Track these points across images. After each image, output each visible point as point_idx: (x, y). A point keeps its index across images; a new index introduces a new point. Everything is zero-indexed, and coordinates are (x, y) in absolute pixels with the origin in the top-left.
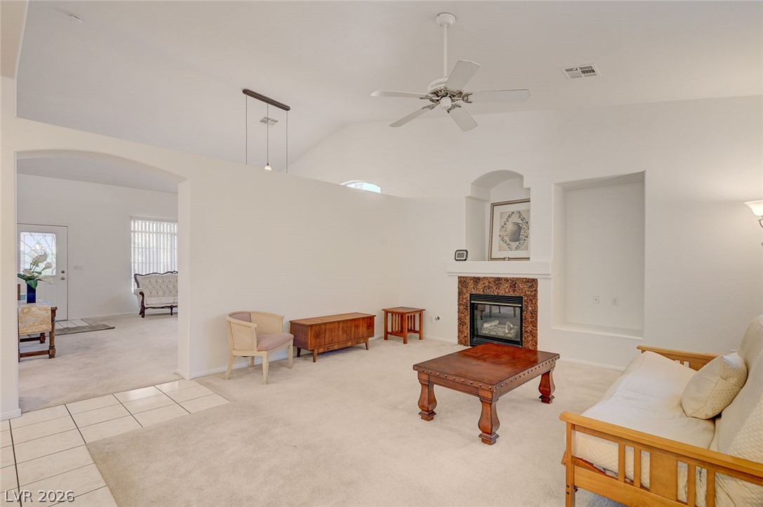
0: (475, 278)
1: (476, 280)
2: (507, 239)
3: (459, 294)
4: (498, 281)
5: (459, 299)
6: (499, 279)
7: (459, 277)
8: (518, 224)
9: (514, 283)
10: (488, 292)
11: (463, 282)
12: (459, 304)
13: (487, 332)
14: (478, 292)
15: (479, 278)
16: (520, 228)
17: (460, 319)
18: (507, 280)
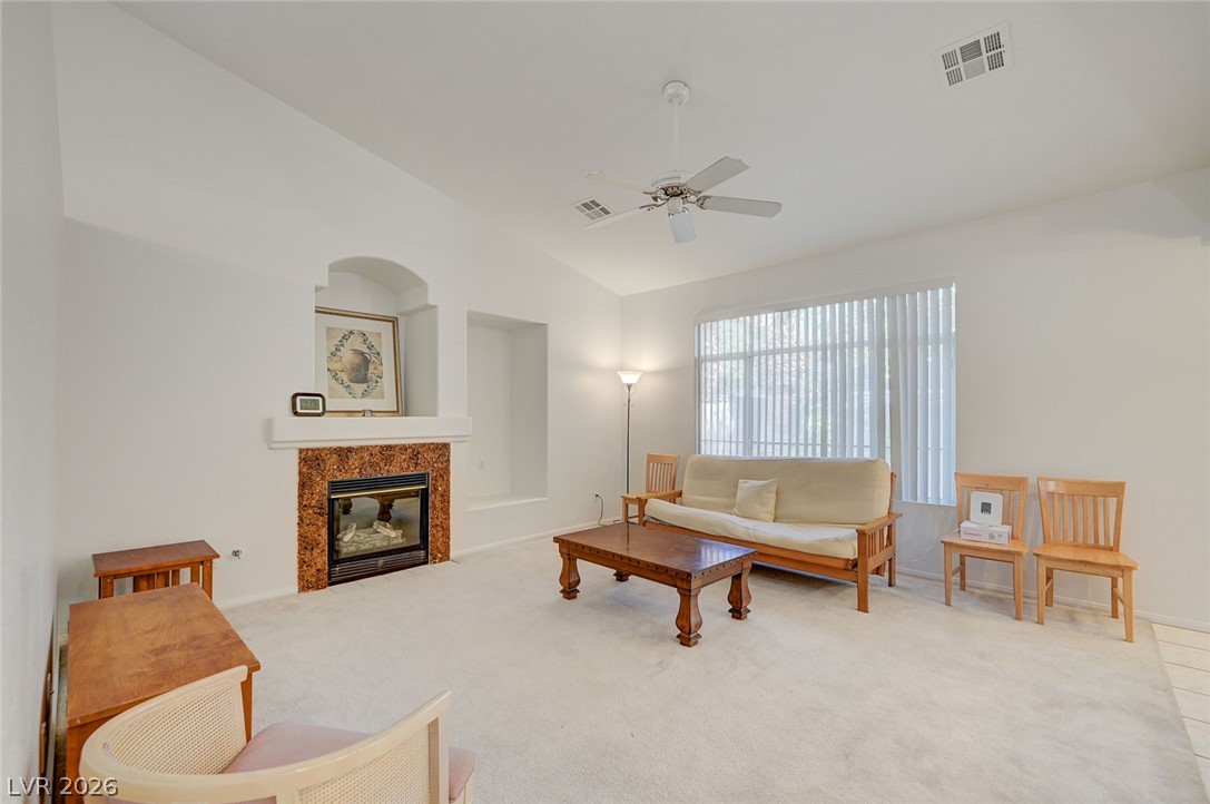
0: (341, 449)
1: (343, 453)
2: (344, 376)
3: (302, 485)
4: (387, 452)
5: (300, 496)
6: (390, 447)
7: (301, 451)
8: (362, 354)
9: (415, 452)
10: (370, 473)
11: (311, 460)
12: (302, 507)
13: (353, 549)
14: (347, 477)
15: (350, 450)
16: (366, 362)
17: (302, 538)
18: (404, 448)
